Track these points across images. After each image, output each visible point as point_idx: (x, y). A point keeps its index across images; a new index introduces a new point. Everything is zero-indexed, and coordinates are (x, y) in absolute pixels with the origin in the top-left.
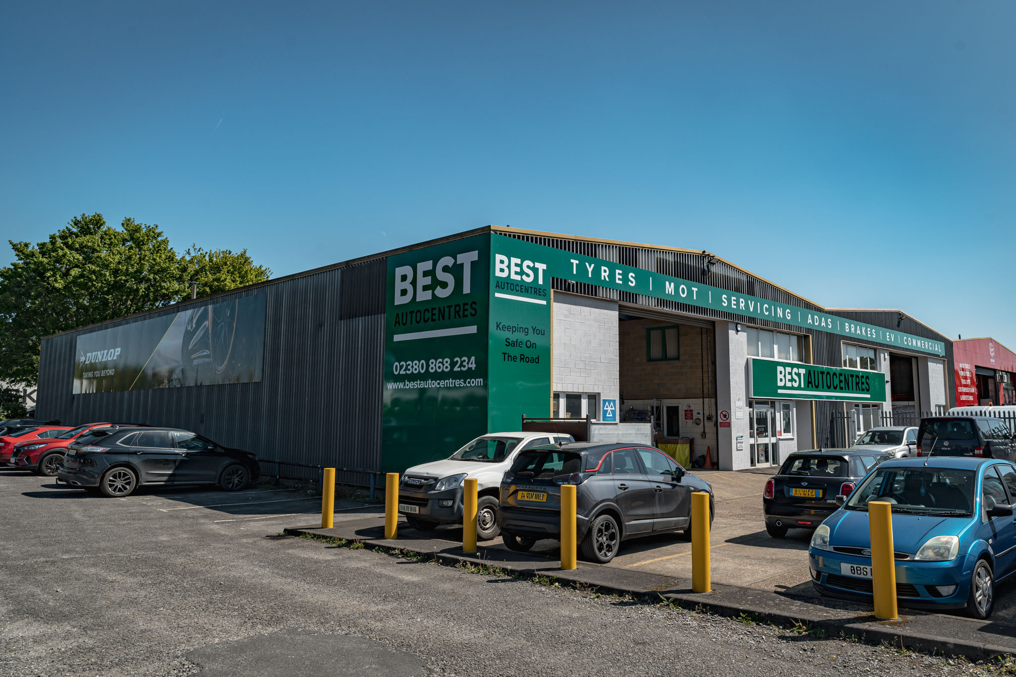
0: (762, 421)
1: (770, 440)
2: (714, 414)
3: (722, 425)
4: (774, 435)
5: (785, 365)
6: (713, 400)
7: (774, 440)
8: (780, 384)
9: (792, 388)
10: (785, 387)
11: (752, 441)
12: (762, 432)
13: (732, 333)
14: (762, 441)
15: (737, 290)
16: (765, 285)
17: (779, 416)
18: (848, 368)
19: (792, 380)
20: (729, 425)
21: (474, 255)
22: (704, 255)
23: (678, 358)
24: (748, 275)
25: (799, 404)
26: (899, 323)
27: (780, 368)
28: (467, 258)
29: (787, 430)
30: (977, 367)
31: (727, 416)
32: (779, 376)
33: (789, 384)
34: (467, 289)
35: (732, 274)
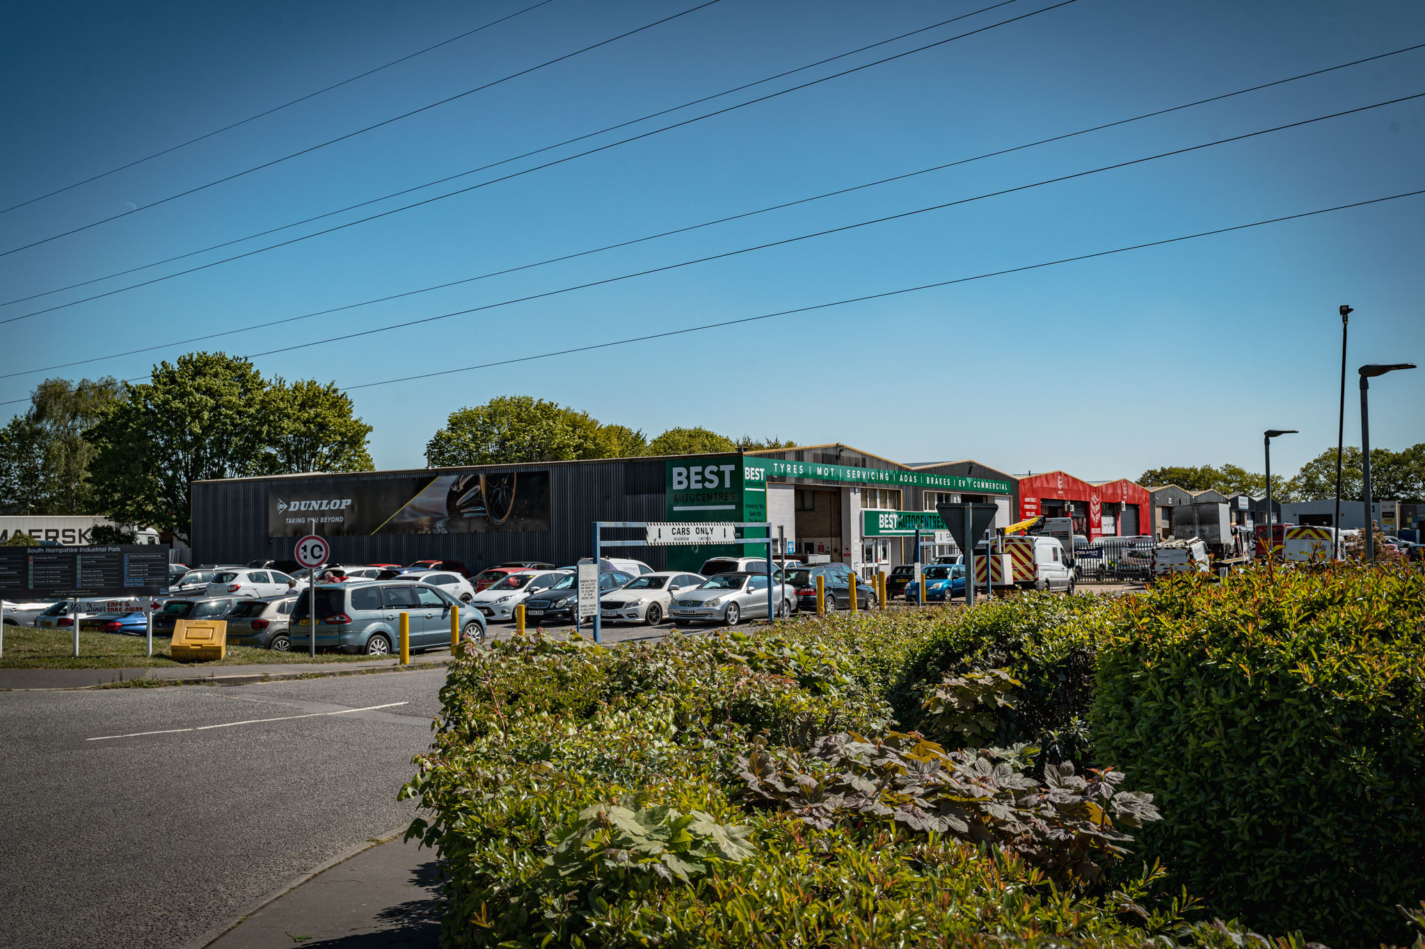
0: (869, 551)
1: (873, 565)
2: (839, 547)
3: (846, 555)
4: (876, 561)
5: (884, 513)
6: (838, 539)
7: (876, 565)
8: (881, 526)
9: (889, 529)
10: (884, 529)
11: (863, 565)
12: (869, 559)
13: (852, 494)
14: (870, 565)
15: (856, 465)
16: (873, 458)
17: (880, 548)
18: (928, 511)
19: (889, 523)
20: (850, 555)
21: (732, 467)
22: (838, 446)
23: (813, 510)
24: (862, 454)
25: (893, 540)
26: (970, 470)
27: (881, 516)
28: (728, 469)
29: (885, 557)
30: (1042, 500)
31: (848, 549)
32: (881, 521)
33: (887, 526)
34: (727, 485)
35: (853, 455)
